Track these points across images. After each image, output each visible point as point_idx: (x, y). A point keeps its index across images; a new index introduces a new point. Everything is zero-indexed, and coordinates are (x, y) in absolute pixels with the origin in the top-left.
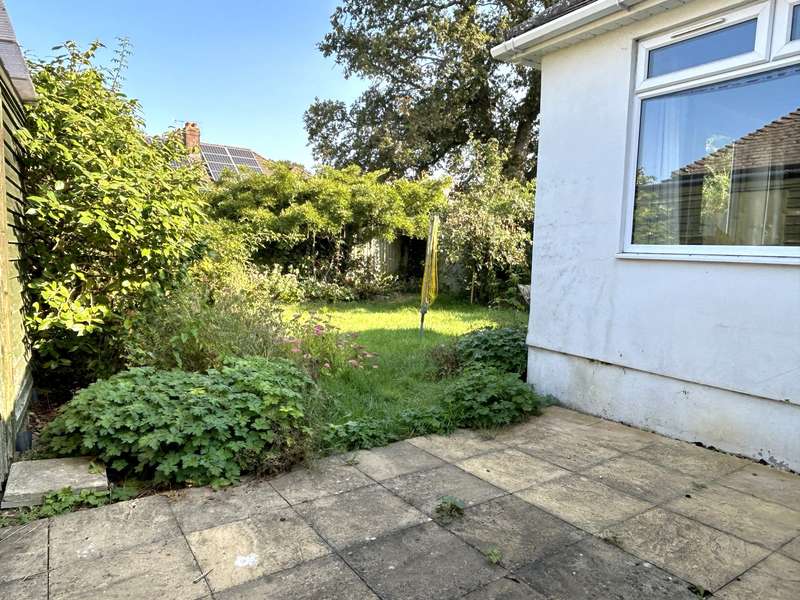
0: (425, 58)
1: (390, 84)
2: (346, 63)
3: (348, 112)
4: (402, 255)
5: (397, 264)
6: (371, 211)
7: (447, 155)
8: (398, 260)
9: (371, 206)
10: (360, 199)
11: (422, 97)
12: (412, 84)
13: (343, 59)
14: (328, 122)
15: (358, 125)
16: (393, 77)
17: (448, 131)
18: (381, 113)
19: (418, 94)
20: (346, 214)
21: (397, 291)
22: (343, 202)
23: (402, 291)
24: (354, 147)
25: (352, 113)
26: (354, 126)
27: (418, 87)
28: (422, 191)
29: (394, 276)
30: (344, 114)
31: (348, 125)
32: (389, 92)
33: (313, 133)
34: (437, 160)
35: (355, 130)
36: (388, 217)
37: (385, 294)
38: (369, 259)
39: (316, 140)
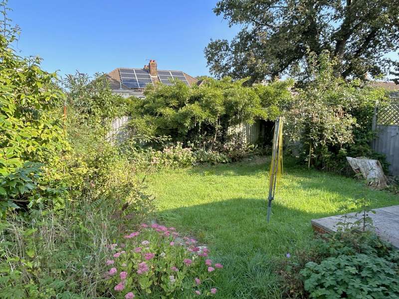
0: (275, 7)
1: (254, 27)
2: (229, 18)
3: (230, 46)
4: (261, 130)
5: (257, 137)
6: (237, 106)
7: (290, 66)
8: (258, 134)
9: (236, 103)
10: (230, 98)
11: (274, 32)
12: (268, 26)
13: (228, 16)
14: (219, 52)
15: (235, 53)
16: (256, 22)
17: (291, 51)
18: (249, 44)
19: (272, 31)
20: (221, 109)
21: (257, 154)
22: (219, 101)
23: (261, 155)
24: (233, 66)
25: (232, 46)
26: (233, 53)
27: (272, 27)
28: (272, 90)
29: (255, 145)
30: (227, 47)
31: (230, 53)
32: (254, 31)
33: (210, 59)
34: (284, 69)
35: (233, 55)
36: (249, 109)
37: (249, 157)
38: (239, 134)
39: (211, 63)
